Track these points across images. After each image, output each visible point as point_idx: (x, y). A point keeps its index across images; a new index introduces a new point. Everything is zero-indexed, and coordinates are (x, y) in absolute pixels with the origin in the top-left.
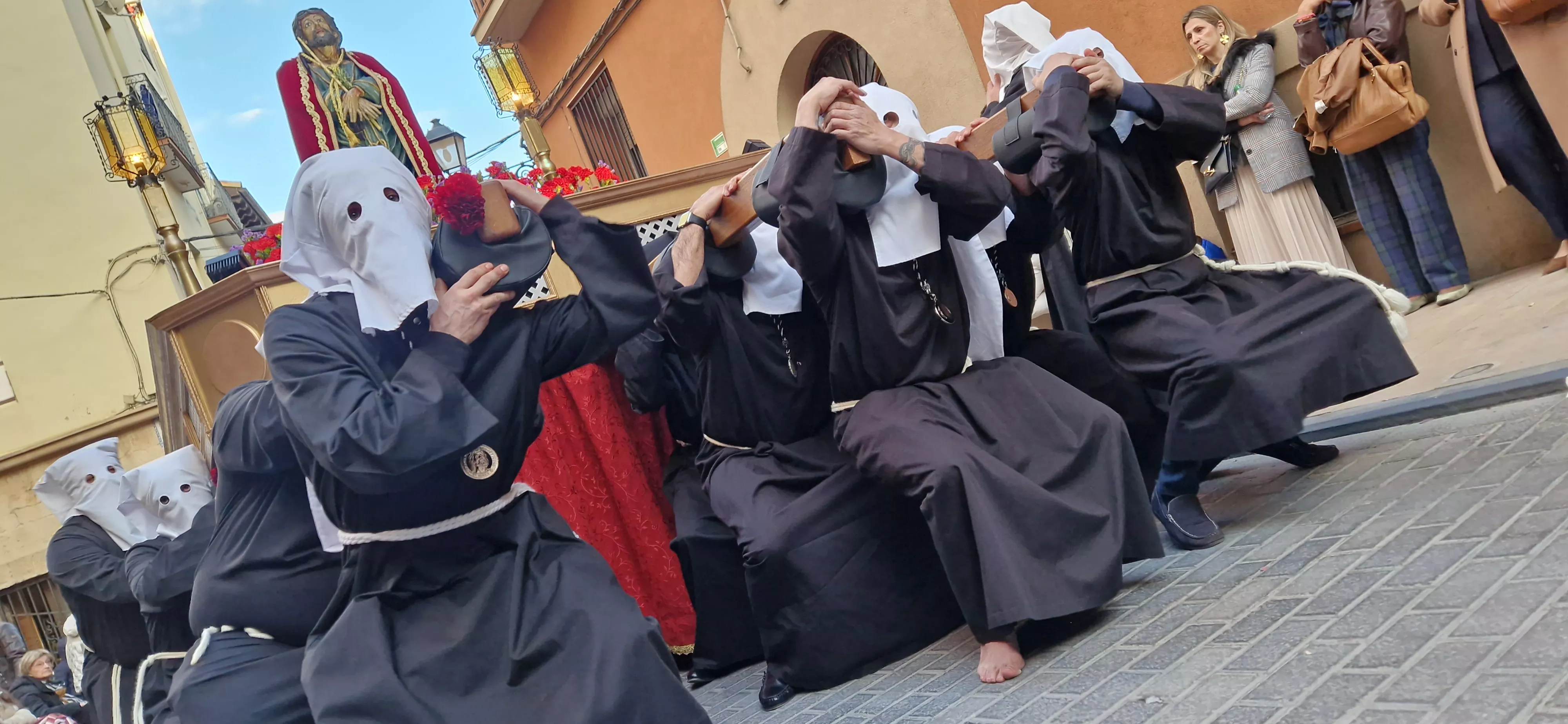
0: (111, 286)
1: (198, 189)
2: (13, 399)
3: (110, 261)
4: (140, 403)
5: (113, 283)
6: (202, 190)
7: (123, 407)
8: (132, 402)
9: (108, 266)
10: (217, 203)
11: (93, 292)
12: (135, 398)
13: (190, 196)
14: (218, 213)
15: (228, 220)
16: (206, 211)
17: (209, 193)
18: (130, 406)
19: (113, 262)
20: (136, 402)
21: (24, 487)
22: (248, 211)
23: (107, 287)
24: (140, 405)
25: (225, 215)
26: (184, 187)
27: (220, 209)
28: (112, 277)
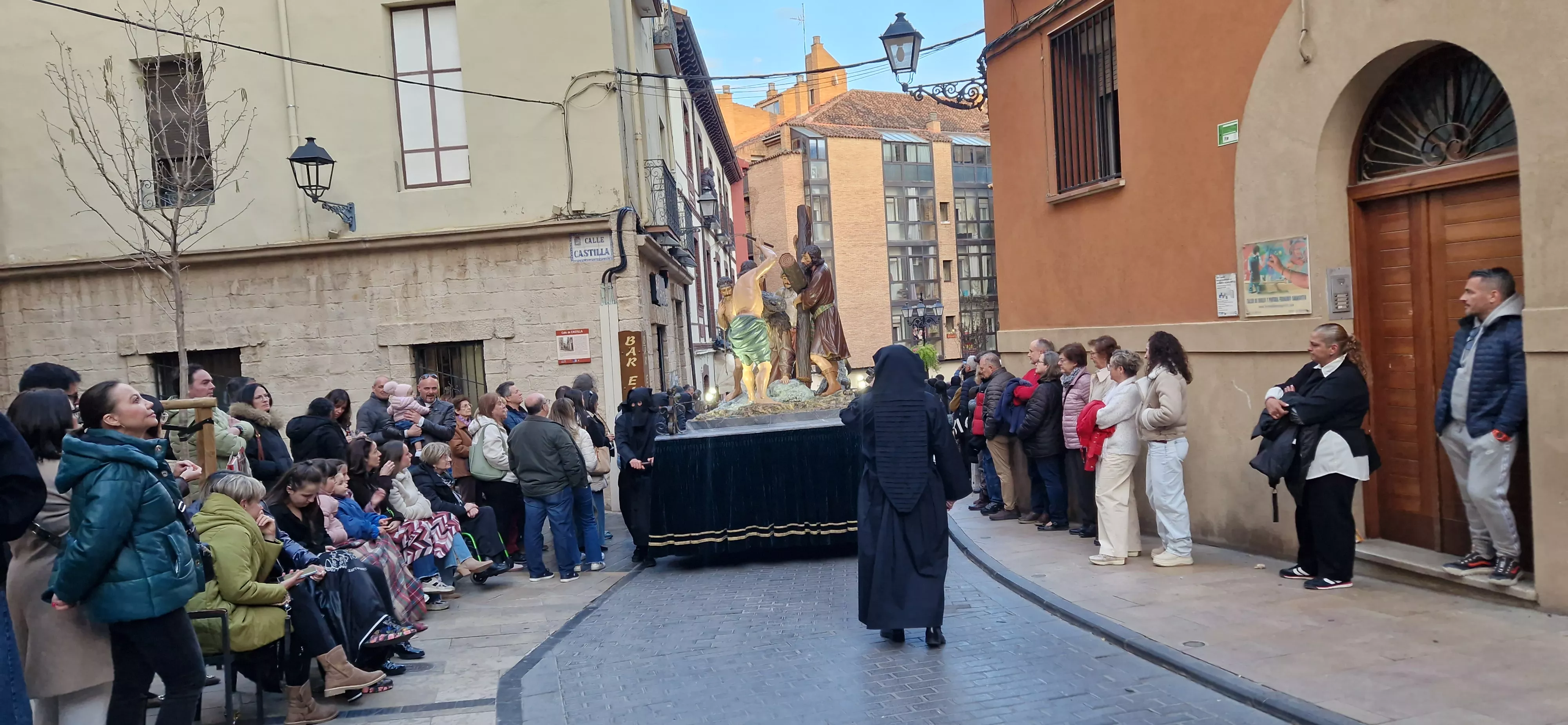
0: (568, 102)
1: (653, 17)
2: (468, 181)
3: (573, 78)
4: (564, 216)
5: (570, 99)
6: (657, 19)
7: (550, 215)
8: (558, 213)
9: (571, 82)
10: (665, 31)
11: (553, 103)
12: (561, 210)
13: (646, 21)
14: (663, 41)
15: (670, 49)
16: (654, 38)
17: (660, 22)
18: (557, 216)
19: (575, 80)
20: (561, 214)
21: (459, 262)
22: (685, 38)
23: (564, 101)
24: (564, 218)
25: (668, 45)
26: (645, 13)
27: (667, 37)
28: (571, 94)
